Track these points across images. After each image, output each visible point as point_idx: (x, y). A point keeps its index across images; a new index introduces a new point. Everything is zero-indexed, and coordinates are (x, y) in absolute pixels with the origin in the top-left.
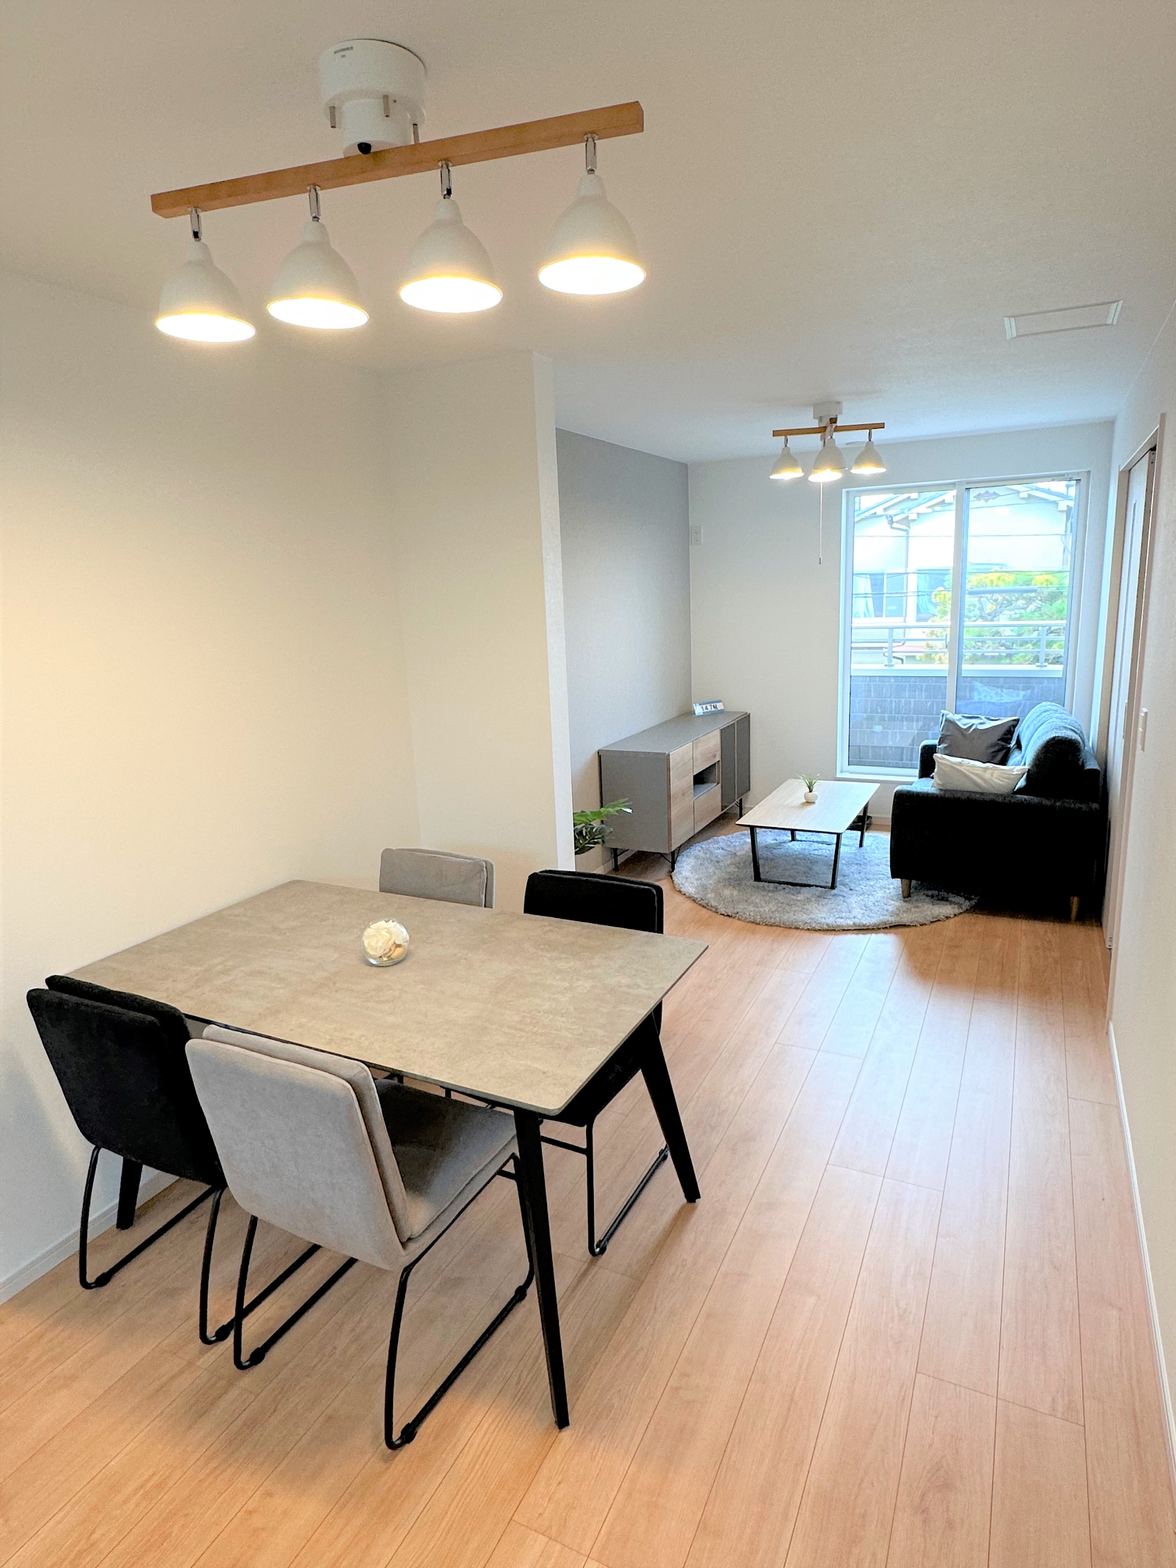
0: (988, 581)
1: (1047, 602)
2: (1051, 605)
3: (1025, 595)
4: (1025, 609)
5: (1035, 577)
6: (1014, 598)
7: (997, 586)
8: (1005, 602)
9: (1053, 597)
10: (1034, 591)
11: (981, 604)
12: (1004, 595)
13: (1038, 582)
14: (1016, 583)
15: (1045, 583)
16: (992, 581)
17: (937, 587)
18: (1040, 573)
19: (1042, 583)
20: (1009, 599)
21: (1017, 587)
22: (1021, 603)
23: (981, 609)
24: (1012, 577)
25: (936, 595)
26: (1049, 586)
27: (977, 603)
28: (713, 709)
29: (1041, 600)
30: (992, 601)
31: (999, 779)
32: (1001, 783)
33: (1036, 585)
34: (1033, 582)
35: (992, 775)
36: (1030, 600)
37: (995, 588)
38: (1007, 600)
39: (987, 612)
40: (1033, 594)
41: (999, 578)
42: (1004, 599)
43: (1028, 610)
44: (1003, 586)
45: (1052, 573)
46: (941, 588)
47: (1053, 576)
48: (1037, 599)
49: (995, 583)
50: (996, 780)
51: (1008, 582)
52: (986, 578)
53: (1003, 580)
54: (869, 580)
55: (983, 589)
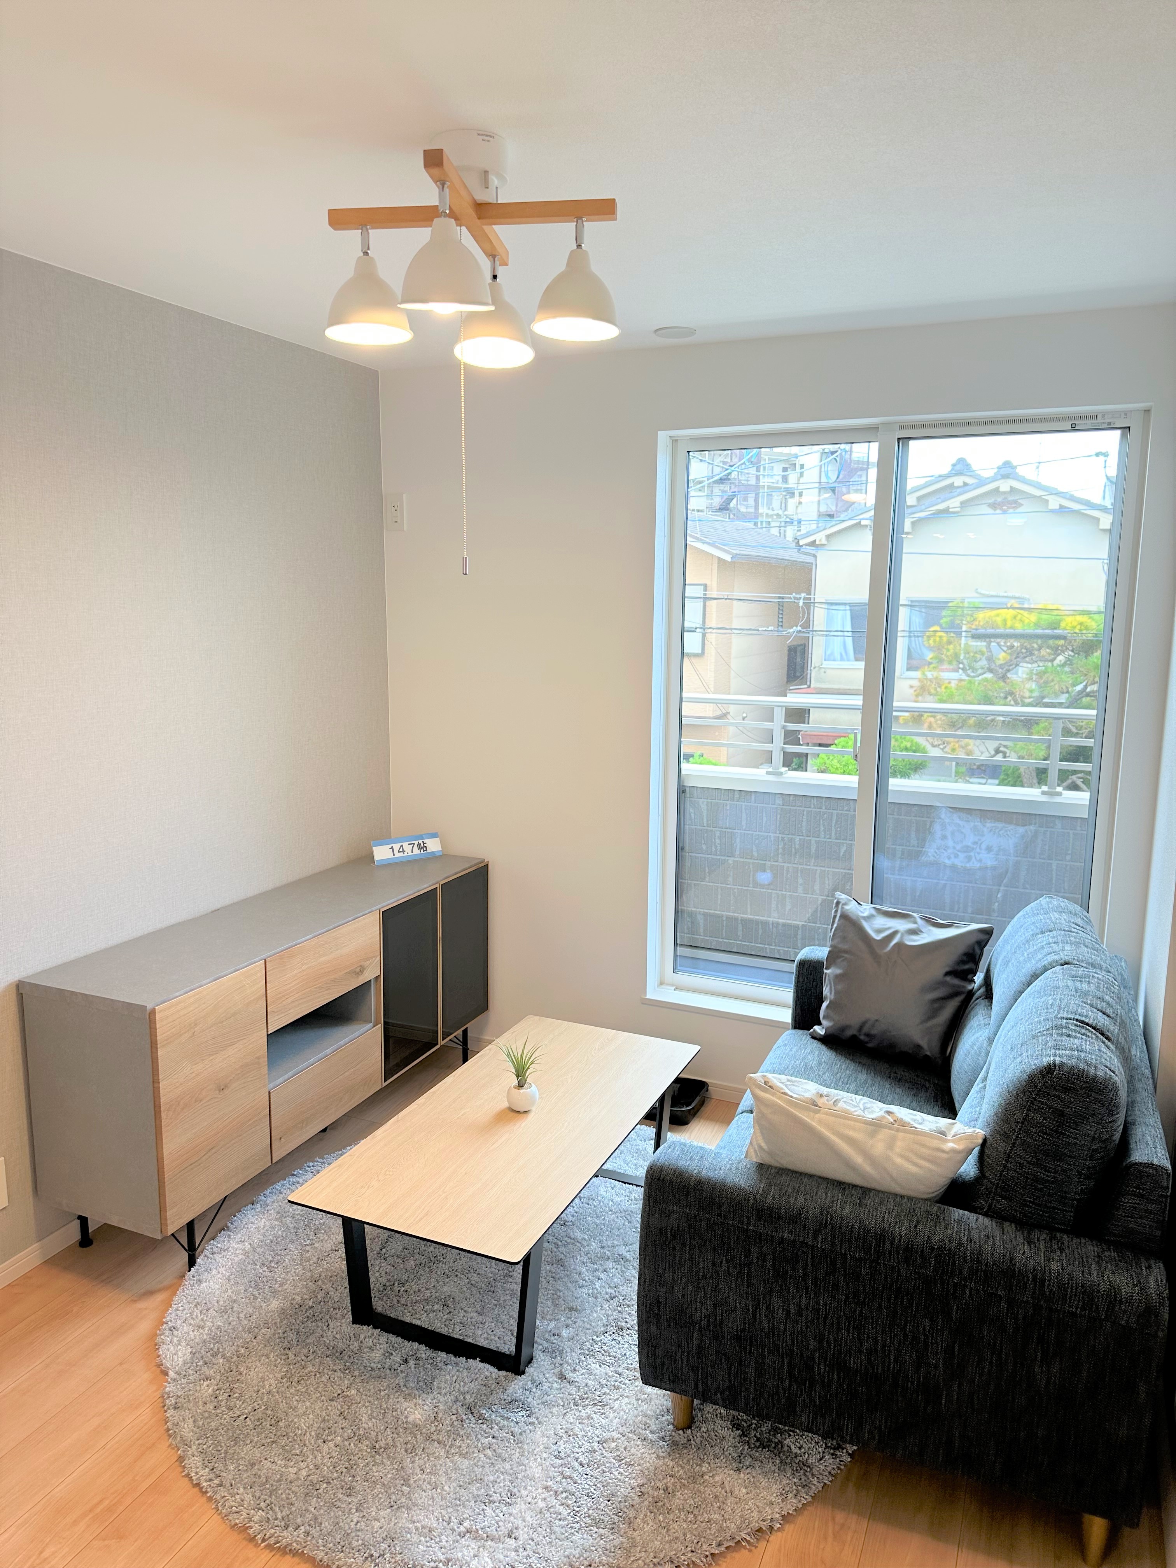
0: (999, 620)
1: (1081, 653)
2: (1086, 657)
3: (1051, 642)
4: (1052, 661)
5: (1064, 617)
6: (1035, 646)
7: (1012, 628)
8: (1024, 651)
9: (1088, 648)
10: (1064, 638)
11: (991, 651)
12: (1022, 640)
13: (1069, 624)
14: (1037, 625)
15: (1079, 627)
16: (1005, 621)
17: (933, 625)
18: (1071, 613)
19: (1075, 627)
20: (1028, 646)
21: (1039, 631)
22: (1044, 652)
23: (990, 659)
24: (1033, 617)
25: (929, 637)
26: (1084, 632)
27: (984, 649)
28: (416, 851)
29: (1072, 651)
30: (1005, 649)
31: (908, 1160)
32: (913, 1169)
33: (1065, 629)
34: (1063, 625)
35: (890, 1146)
36: (1057, 651)
37: (1009, 631)
38: (1026, 648)
39: (999, 663)
40: (1062, 642)
41: (1015, 617)
42: (1022, 646)
43: (1057, 662)
44: (1019, 628)
45: (1088, 613)
46: (937, 628)
47: (1090, 618)
48: (1067, 649)
49: (1009, 623)
50: (899, 1161)
51: (1027, 623)
52: (998, 615)
53: (1021, 620)
54: (848, 613)
55: (992, 631)
